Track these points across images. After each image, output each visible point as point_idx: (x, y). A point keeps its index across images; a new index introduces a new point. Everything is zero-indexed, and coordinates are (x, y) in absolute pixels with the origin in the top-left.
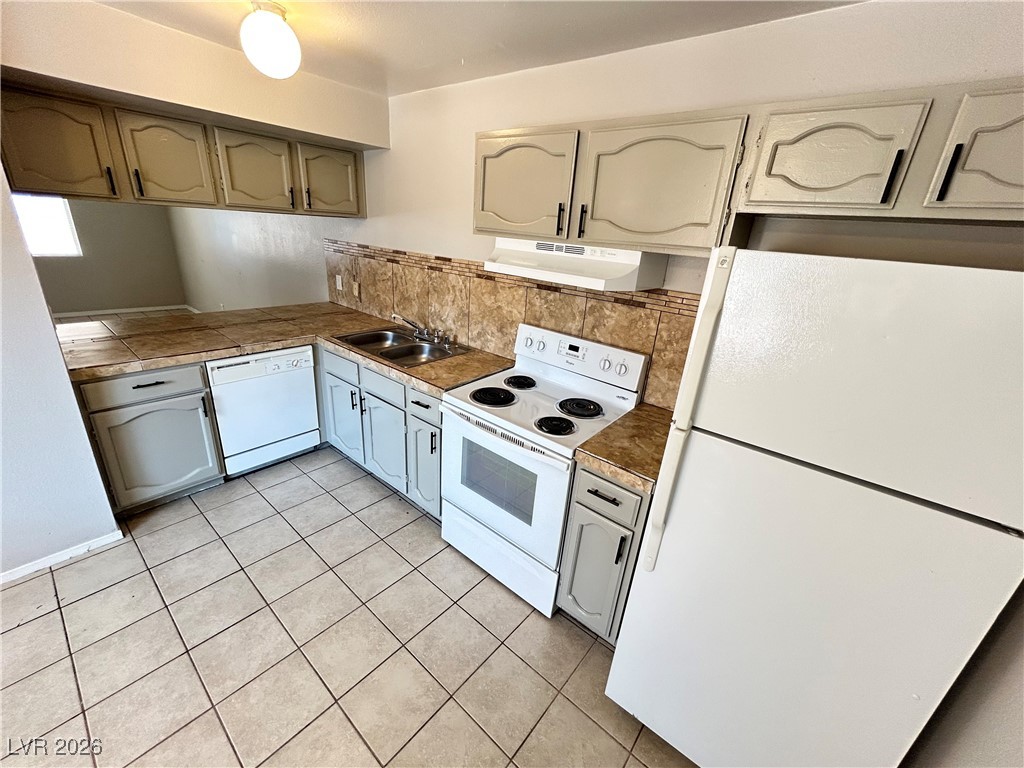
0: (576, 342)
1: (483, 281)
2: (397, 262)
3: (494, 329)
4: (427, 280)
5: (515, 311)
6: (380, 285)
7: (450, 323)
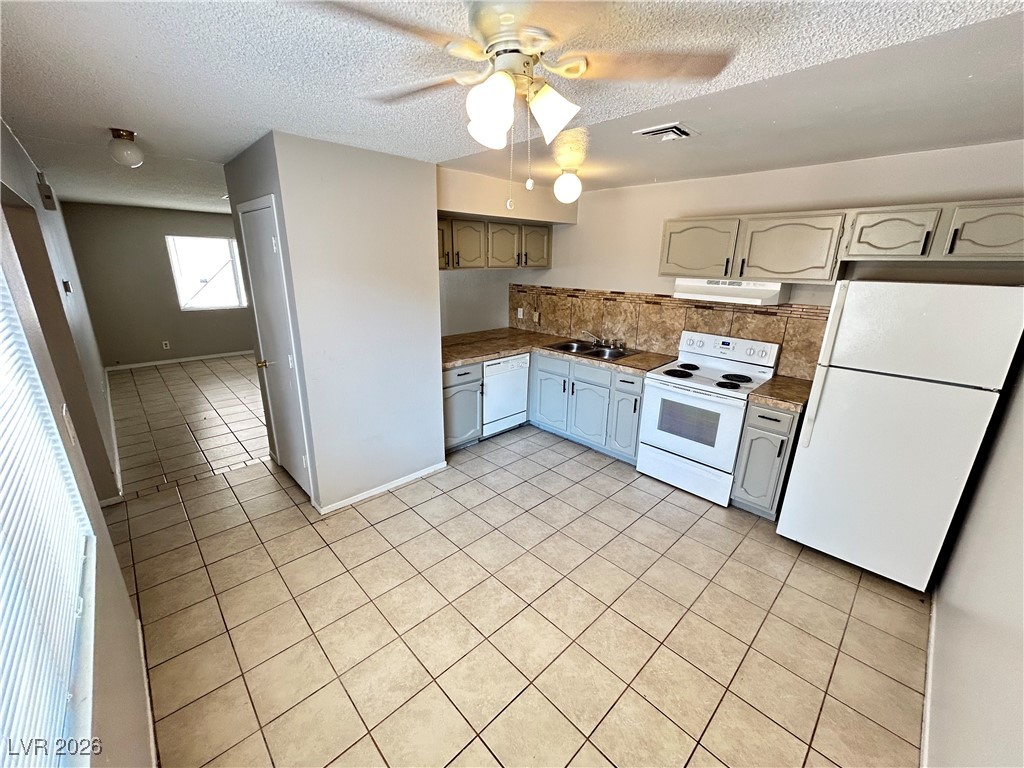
0: (727, 339)
1: (651, 305)
2: (577, 297)
3: (659, 337)
4: (602, 307)
5: (677, 324)
6: (558, 313)
7: (620, 335)
